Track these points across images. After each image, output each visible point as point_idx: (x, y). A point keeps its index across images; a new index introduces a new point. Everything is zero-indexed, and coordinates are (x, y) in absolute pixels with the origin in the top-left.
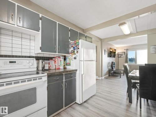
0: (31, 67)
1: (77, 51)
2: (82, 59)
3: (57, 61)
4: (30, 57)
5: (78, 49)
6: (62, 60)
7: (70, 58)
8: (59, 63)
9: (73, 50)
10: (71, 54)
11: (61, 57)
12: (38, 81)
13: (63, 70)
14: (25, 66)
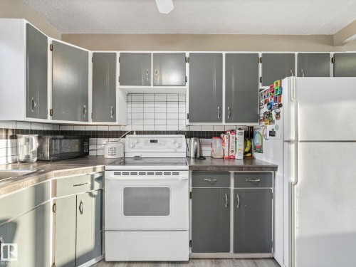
0: (178, 150)
1: (278, 114)
2: (293, 137)
3: (226, 141)
4: (177, 133)
5: (280, 106)
6: (241, 138)
7: (261, 132)
8: (232, 144)
9: (267, 110)
10: (263, 123)
11: (238, 131)
12: (172, 177)
13: (241, 163)
14: (169, 148)
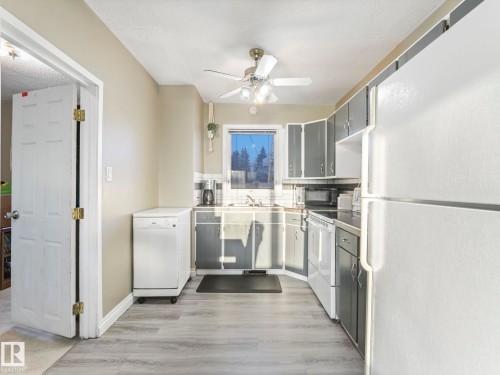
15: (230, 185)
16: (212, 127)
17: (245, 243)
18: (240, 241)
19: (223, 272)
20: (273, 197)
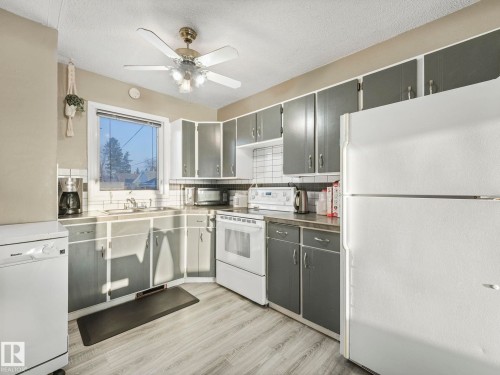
8: (336, 199)
14: (279, 200)
15: (98, 185)
16: (72, 100)
17: (141, 259)
18: (134, 257)
19: (109, 303)
20: (159, 199)
